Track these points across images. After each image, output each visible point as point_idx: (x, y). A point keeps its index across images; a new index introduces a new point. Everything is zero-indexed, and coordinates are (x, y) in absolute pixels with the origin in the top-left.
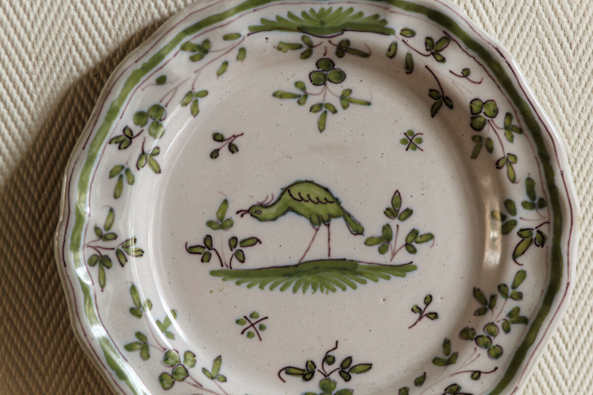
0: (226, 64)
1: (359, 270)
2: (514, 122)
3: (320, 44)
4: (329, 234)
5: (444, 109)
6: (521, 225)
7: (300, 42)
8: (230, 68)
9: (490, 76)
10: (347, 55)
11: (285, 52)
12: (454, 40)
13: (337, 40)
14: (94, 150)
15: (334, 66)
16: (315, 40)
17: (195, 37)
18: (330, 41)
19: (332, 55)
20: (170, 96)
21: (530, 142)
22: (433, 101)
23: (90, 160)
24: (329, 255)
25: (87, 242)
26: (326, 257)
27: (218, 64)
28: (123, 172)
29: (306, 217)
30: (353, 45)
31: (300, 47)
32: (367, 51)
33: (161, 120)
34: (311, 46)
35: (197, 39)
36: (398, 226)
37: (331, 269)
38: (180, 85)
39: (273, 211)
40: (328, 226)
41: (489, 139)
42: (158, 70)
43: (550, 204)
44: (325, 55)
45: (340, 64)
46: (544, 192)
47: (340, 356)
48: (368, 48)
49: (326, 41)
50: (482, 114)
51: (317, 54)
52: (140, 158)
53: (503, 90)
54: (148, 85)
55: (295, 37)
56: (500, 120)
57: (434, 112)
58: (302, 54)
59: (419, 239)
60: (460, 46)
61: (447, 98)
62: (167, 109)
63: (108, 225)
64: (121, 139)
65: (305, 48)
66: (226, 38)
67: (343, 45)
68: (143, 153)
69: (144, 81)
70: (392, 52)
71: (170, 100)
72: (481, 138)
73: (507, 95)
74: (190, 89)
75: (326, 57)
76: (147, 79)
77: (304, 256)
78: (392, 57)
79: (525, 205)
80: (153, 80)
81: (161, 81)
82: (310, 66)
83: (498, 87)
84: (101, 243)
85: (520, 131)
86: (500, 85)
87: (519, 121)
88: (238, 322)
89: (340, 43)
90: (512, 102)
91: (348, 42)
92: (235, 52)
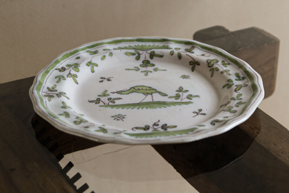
0: (105, 56)
1: (166, 103)
2: (226, 62)
3: (143, 53)
5: (197, 67)
6: (236, 84)
7: (135, 52)
8: (106, 58)
9: (213, 54)
10: (154, 58)
11: (129, 56)
12: (196, 47)
13: (149, 52)
14: (49, 69)
15: (150, 62)
16: (141, 52)
17: (91, 50)
18: (146, 52)
19: (148, 58)
20: (82, 61)
21: (234, 66)
22: (191, 66)
23: (47, 72)
24: (153, 101)
25: (44, 91)
27: (102, 56)
28: (61, 77)
29: (141, 93)
30: (156, 53)
31: (134, 54)
32: (161, 54)
33: (77, 67)
34: (139, 54)
35: (93, 50)
36: (182, 94)
37: (154, 104)
38: (86, 59)
39: (127, 92)
40: (152, 95)
41: (217, 68)
42: (76, 55)
43: (247, 77)
44: (145, 58)
45: (152, 62)
46: (243, 75)
47: (161, 124)
48: (162, 53)
49: (145, 52)
50: (212, 62)
51: (142, 58)
52: (68, 74)
53: (219, 55)
54: (73, 59)
55: (133, 51)
56: (220, 63)
57: (193, 70)
58: (136, 58)
59: (192, 96)
60: (199, 48)
61: (197, 62)
62: (81, 65)
63: (53, 88)
64: (61, 69)
65: (137, 55)
66: (104, 50)
67: (152, 53)
68: (70, 73)
69: (71, 58)
71: (82, 62)
72: (213, 69)
73: (221, 57)
74: (90, 61)
75: (146, 59)
76: (72, 57)
77: (141, 101)
78: (172, 55)
79: (236, 80)
80: (75, 57)
81: (78, 58)
82: (140, 62)
83: (217, 55)
84: (50, 92)
85: (229, 64)
86: (218, 55)
87: (228, 62)
89: (151, 52)
90: (224, 58)
91: (154, 52)
92: (108, 53)
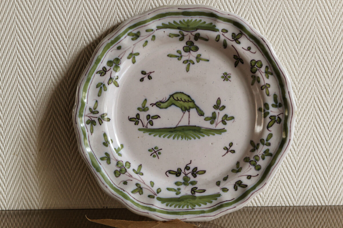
0: (147, 42)
1: (201, 131)
2: (269, 70)
3: (187, 35)
4: (189, 115)
5: (240, 63)
6: (271, 114)
7: (179, 34)
8: (148, 44)
9: (259, 50)
10: (199, 40)
11: (173, 37)
12: (244, 35)
13: (194, 33)
14: (90, 76)
15: (194, 44)
16: (185, 33)
17: (134, 30)
18: (191, 34)
19: (192, 39)
20: (123, 54)
21: (276, 79)
22: (235, 60)
23: (88, 80)
24: (189, 124)
25: (86, 114)
26: (187, 125)
27: (143, 42)
28: (102, 86)
29: (180, 107)
30: (201, 35)
31: (178, 36)
32: (207, 38)
33: (118, 64)
34: (183, 36)
35: (134, 31)
36: (219, 113)
37: (190, 130)
38: (127, 50)
39: (166, 104)
40: (189, 111)
41: (258, 77)
42: (117, 44)
43: (283, 106)
44: (190, 39)
45: (196, 44)
46: (281, 100)
47: (192, 167)
48: (208, 37)
49: (189, 33)
50: (255, 66)
51: (186, 39)
52: (109, 80)
53: (265, 56)
54: (114, 50)
55: (176, 32)
56: (263, 69)
57: (236, 65)
58: (180, 39)
59: (228, 119)
60: (246, 37)
61: (241, 59)
62: (121, 60)
63: (95, 107)
64: (102, 72)
65: (181, 36)
66: (147, 31)
67: (197, 35)
68: (111, 78)
69: (112, 48)
70: (218, 38)
71: (122, 56)
72: (255, 77)
73: (266, 59)
74: (131, 52)
75: (190, 40)
76: (113, 47)
77: (178, 124)
78: (218, 41)
79: (273, 105)
80: (116, 47)
81: (119, 48)
82: (183, 44)
83: (263, 55)
84: (92, 115)
85: (272, 74)
86: (264, 54)
87: (271, 70)
88: (149, 150)
89: (196, 34)
90: (268, 62)
91: (199, 34)
92: (151, 37)
